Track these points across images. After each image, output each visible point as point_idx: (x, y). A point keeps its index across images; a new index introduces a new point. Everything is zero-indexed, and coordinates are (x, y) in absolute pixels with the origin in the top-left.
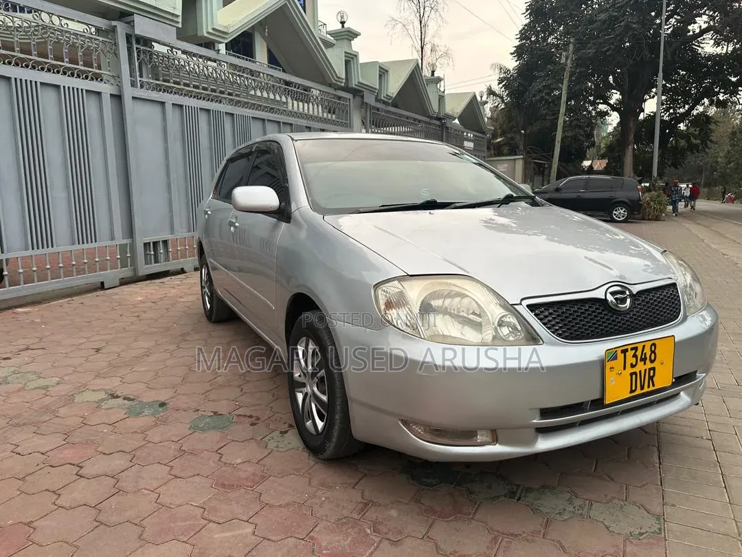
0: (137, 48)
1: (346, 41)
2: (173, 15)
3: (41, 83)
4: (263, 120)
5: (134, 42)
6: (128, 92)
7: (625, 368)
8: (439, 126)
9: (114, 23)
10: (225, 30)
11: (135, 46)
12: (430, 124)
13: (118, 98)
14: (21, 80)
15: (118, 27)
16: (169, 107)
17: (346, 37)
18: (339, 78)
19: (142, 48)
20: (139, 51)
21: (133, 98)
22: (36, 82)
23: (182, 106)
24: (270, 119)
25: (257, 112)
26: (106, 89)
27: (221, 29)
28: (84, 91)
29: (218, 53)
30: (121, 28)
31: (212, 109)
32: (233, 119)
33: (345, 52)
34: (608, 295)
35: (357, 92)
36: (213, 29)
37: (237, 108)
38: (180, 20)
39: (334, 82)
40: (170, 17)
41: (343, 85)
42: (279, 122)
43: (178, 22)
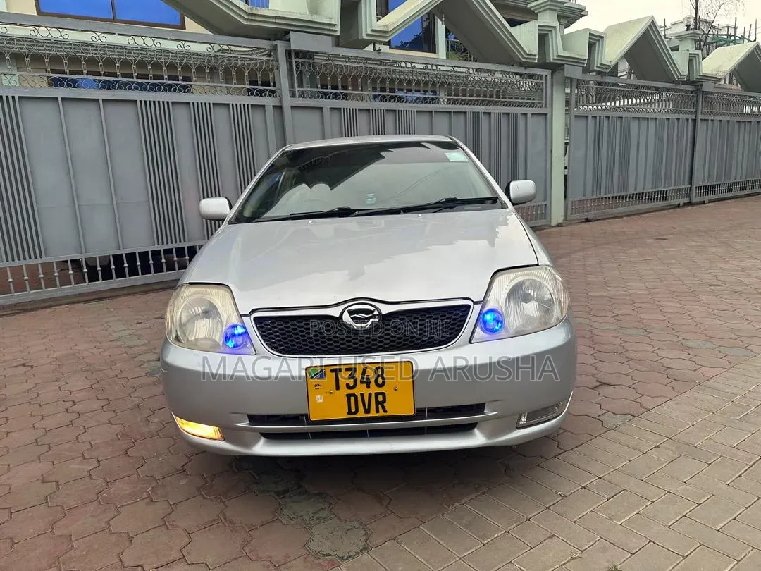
0: (296, 62)
1: (548, 11)
2: (330, 25)
3: (213, 104)
4: (431, 112)
5: (293, 56)
6: (288, 102)
7: (338, 388)
8: (692, 92)
9: (275, 43)
10: (385, 29)
11: (294, 60)
12: (676, 91)
13: (279, 108)
14: (197, 103)
15: (278, 46)
16: (326, 112)
17: (548, 7)
18: (528, 55)
19: (300, 60)
20: (298, 64)
21: (292, 107)
22: (209, 104)
23: (340, 109)
24: (438, 110)
25: (423, 105)
26: (268, 102)
27: (381, 29)
28: (250, 106)
29: (379, 53)
30: (281, 46)
31: (371, 108)
32: (396, 115)
33: (539, 26)
34: (346, 314)
35: (556, 67)
36: (372, 30)
37: (399, 104)
38: (338, 28)
39: (523, 60)
40: (328, 28)
41: (536, 61)
42: (450, 112)
43: (336, 31)
